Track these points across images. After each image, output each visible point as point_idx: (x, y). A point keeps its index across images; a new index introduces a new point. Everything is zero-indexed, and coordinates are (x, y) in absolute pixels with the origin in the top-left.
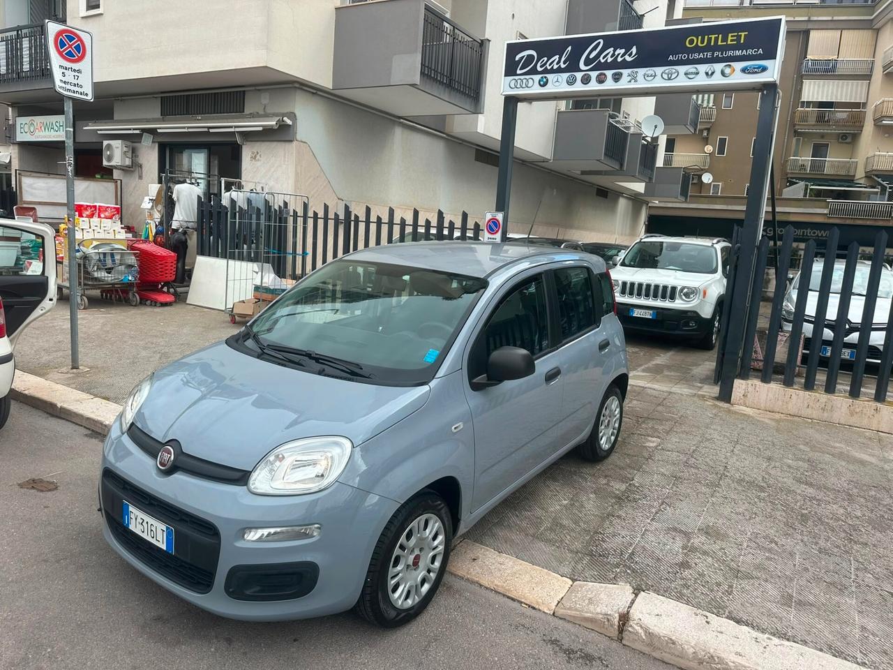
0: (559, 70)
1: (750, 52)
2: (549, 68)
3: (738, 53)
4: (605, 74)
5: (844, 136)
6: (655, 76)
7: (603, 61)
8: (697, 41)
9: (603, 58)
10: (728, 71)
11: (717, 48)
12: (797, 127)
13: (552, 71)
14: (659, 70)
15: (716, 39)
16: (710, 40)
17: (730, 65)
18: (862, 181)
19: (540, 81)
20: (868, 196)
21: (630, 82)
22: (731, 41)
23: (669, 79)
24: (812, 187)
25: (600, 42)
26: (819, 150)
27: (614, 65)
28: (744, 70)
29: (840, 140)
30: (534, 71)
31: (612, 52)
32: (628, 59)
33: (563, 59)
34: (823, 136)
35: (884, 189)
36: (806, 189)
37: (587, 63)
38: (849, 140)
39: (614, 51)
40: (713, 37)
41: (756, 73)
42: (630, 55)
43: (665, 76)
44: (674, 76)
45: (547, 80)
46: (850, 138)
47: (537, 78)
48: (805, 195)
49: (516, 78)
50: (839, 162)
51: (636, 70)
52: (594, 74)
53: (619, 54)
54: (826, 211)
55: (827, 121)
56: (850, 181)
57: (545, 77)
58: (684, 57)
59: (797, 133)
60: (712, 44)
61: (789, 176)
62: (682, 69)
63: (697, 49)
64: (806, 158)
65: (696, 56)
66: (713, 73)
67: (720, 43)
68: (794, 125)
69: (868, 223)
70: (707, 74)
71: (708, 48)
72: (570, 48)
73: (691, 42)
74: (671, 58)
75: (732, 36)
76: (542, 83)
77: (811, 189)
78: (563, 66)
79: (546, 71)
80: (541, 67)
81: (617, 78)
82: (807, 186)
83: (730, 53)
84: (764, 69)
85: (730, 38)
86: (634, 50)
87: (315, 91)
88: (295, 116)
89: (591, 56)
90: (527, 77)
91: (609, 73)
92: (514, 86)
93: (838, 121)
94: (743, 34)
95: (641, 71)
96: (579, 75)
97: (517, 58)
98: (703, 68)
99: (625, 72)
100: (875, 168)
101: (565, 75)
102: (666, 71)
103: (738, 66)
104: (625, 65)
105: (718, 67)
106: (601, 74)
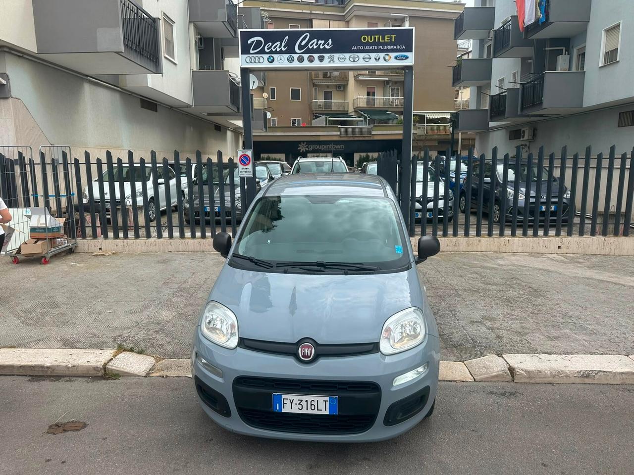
0: (281, 52)
1: (398, 47)
2: (274, 50)
3: (392, 47)
4: (313, 57)
5: (339, 87)
6: (345, 59)
7: (310, 47)
8: (368, 39)
9: (311, 46)
10: (387, 58)
11: (379, 44)
12: (314, 81)
13: (276, 52)
14: (347, 55)
15: (379, 38)
16: (375, 38)
17: (388, 54)
18: (353, 114)
19: (268, 59)
20: (357, 122)
21: (330, 62)
22: (387, 40)
23: (354, 61)
24: (329, 119)
25: (307, 35)
26: (328, 96)
27: (318, 51)
28: (396, 58)
29: (337, 89)
30: (263, 52)
31: (316, 42)
32: (327, 47)
33: (283, 45)
34: (328, 86)
35: (365, 118)
36: (326, 120)
37: (300, 47)
38: (342, 89)
39: (318, 41)
40: (377, 36)
41: (402, 59)
42: (328, 45)
43: (351, 59)
44: (357, 59)
45: (274, 58)
46: (342, 88)
47: (266, 56)
48: (326, 124)
49: (251, 56)
50: (339, 102)
51: (333, 54)
52: (306, 56)
53: (321, 44)
54: (339, 133)
55: (330, 77)
56: (346, 114)
57: (272, 56)
58: (361, 48)
59: (314, 85)
60: (377, 41)
61: (314, 112)
62: (361, 55)
63: (368, 44)
64: (321, 101)
65: (368, 48)
66: (379, 59)
67: (381, 41)
68: (312, 80)
69: (361, 139)
70: (376, 59)
71: (374, 43)
72: (287, 37)
73: (365, 39)
74: (353, 48)
75: (387, 37)
76: (270, 60)
77: (329, 120)
78: (284, 49)
79: (271, 52)
80: (268, 49)
81: (321, 59)
82: (326, 118)
83: (387, 47)
84: (407, 58)
85: (386, 38)
86: (330, 41)
87: (21, 55)
88: (7, 75)
89: (303, 44)
90: (259, 55)
91: (316, 56)
92: (249, 62)
93: (335, 77)
94: (393, 36)
95: (336, 56)
96: (296, 56)
97: (249, 42)
98: (373, 55)
99: (326, 56)
100: (359, 106)
101: (286, 56)
102: (352, 56)
103: (393, 55)
104: (325, 51)
105: (382, 55)
106: (310, 56)
